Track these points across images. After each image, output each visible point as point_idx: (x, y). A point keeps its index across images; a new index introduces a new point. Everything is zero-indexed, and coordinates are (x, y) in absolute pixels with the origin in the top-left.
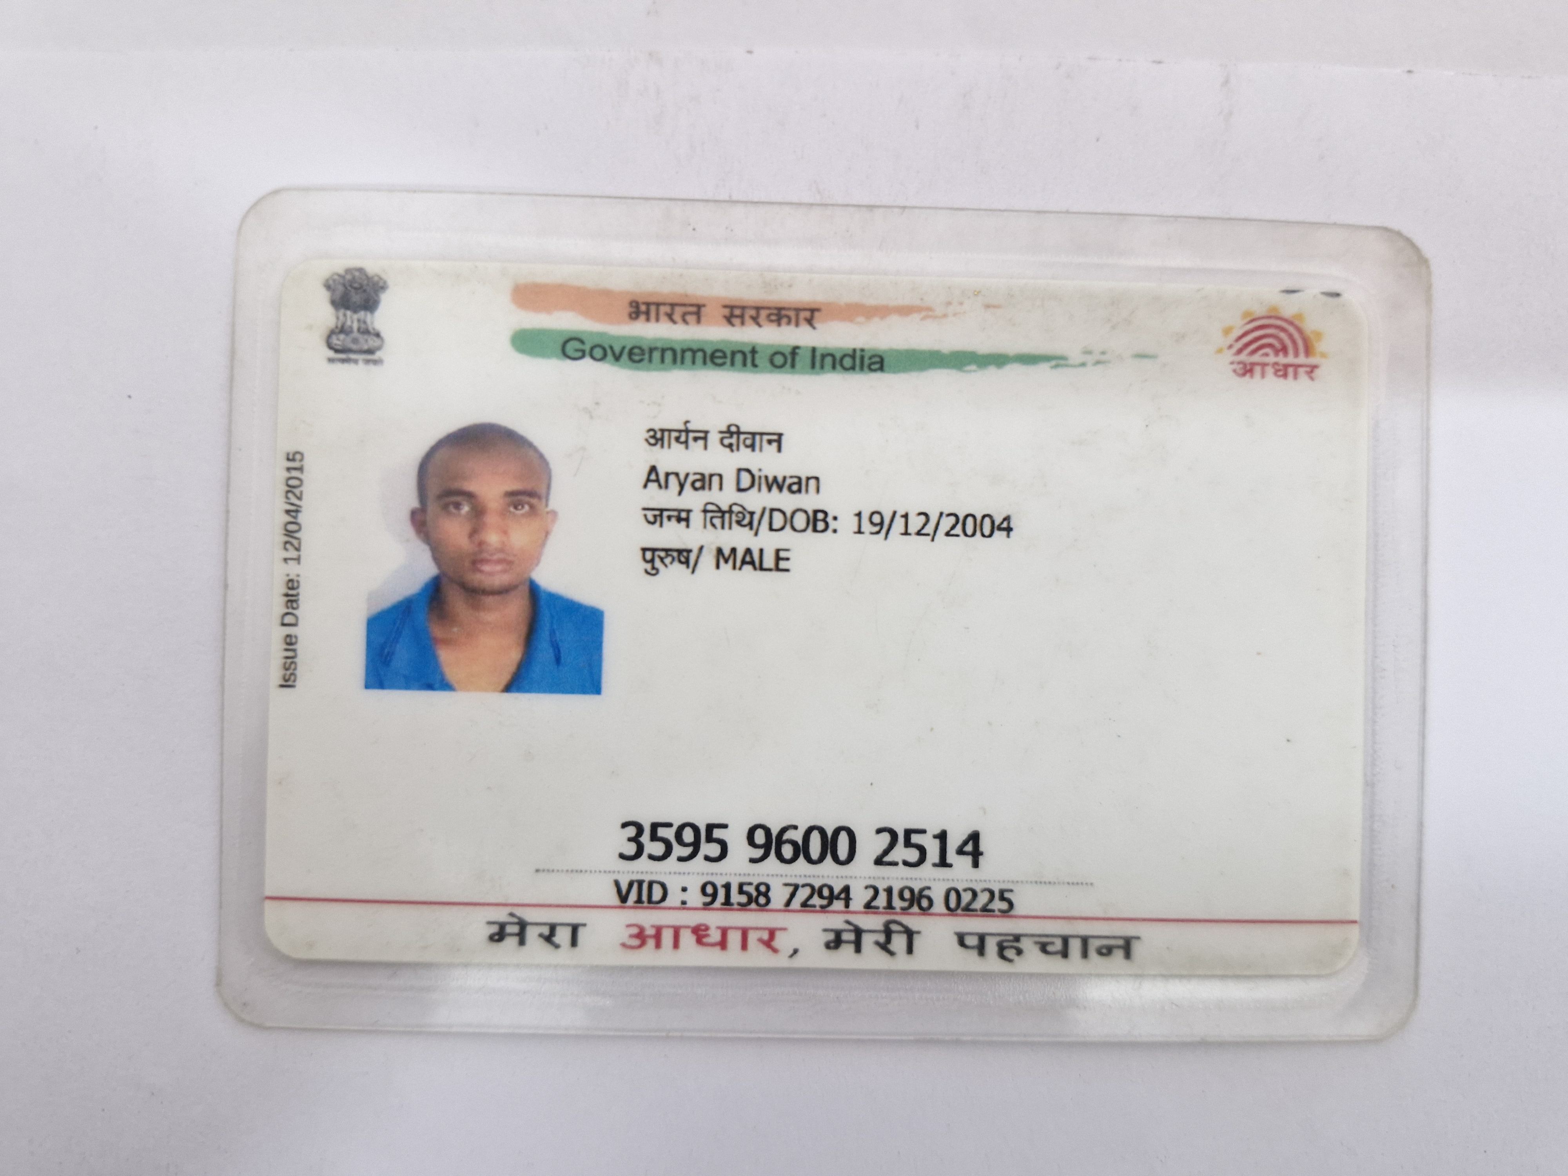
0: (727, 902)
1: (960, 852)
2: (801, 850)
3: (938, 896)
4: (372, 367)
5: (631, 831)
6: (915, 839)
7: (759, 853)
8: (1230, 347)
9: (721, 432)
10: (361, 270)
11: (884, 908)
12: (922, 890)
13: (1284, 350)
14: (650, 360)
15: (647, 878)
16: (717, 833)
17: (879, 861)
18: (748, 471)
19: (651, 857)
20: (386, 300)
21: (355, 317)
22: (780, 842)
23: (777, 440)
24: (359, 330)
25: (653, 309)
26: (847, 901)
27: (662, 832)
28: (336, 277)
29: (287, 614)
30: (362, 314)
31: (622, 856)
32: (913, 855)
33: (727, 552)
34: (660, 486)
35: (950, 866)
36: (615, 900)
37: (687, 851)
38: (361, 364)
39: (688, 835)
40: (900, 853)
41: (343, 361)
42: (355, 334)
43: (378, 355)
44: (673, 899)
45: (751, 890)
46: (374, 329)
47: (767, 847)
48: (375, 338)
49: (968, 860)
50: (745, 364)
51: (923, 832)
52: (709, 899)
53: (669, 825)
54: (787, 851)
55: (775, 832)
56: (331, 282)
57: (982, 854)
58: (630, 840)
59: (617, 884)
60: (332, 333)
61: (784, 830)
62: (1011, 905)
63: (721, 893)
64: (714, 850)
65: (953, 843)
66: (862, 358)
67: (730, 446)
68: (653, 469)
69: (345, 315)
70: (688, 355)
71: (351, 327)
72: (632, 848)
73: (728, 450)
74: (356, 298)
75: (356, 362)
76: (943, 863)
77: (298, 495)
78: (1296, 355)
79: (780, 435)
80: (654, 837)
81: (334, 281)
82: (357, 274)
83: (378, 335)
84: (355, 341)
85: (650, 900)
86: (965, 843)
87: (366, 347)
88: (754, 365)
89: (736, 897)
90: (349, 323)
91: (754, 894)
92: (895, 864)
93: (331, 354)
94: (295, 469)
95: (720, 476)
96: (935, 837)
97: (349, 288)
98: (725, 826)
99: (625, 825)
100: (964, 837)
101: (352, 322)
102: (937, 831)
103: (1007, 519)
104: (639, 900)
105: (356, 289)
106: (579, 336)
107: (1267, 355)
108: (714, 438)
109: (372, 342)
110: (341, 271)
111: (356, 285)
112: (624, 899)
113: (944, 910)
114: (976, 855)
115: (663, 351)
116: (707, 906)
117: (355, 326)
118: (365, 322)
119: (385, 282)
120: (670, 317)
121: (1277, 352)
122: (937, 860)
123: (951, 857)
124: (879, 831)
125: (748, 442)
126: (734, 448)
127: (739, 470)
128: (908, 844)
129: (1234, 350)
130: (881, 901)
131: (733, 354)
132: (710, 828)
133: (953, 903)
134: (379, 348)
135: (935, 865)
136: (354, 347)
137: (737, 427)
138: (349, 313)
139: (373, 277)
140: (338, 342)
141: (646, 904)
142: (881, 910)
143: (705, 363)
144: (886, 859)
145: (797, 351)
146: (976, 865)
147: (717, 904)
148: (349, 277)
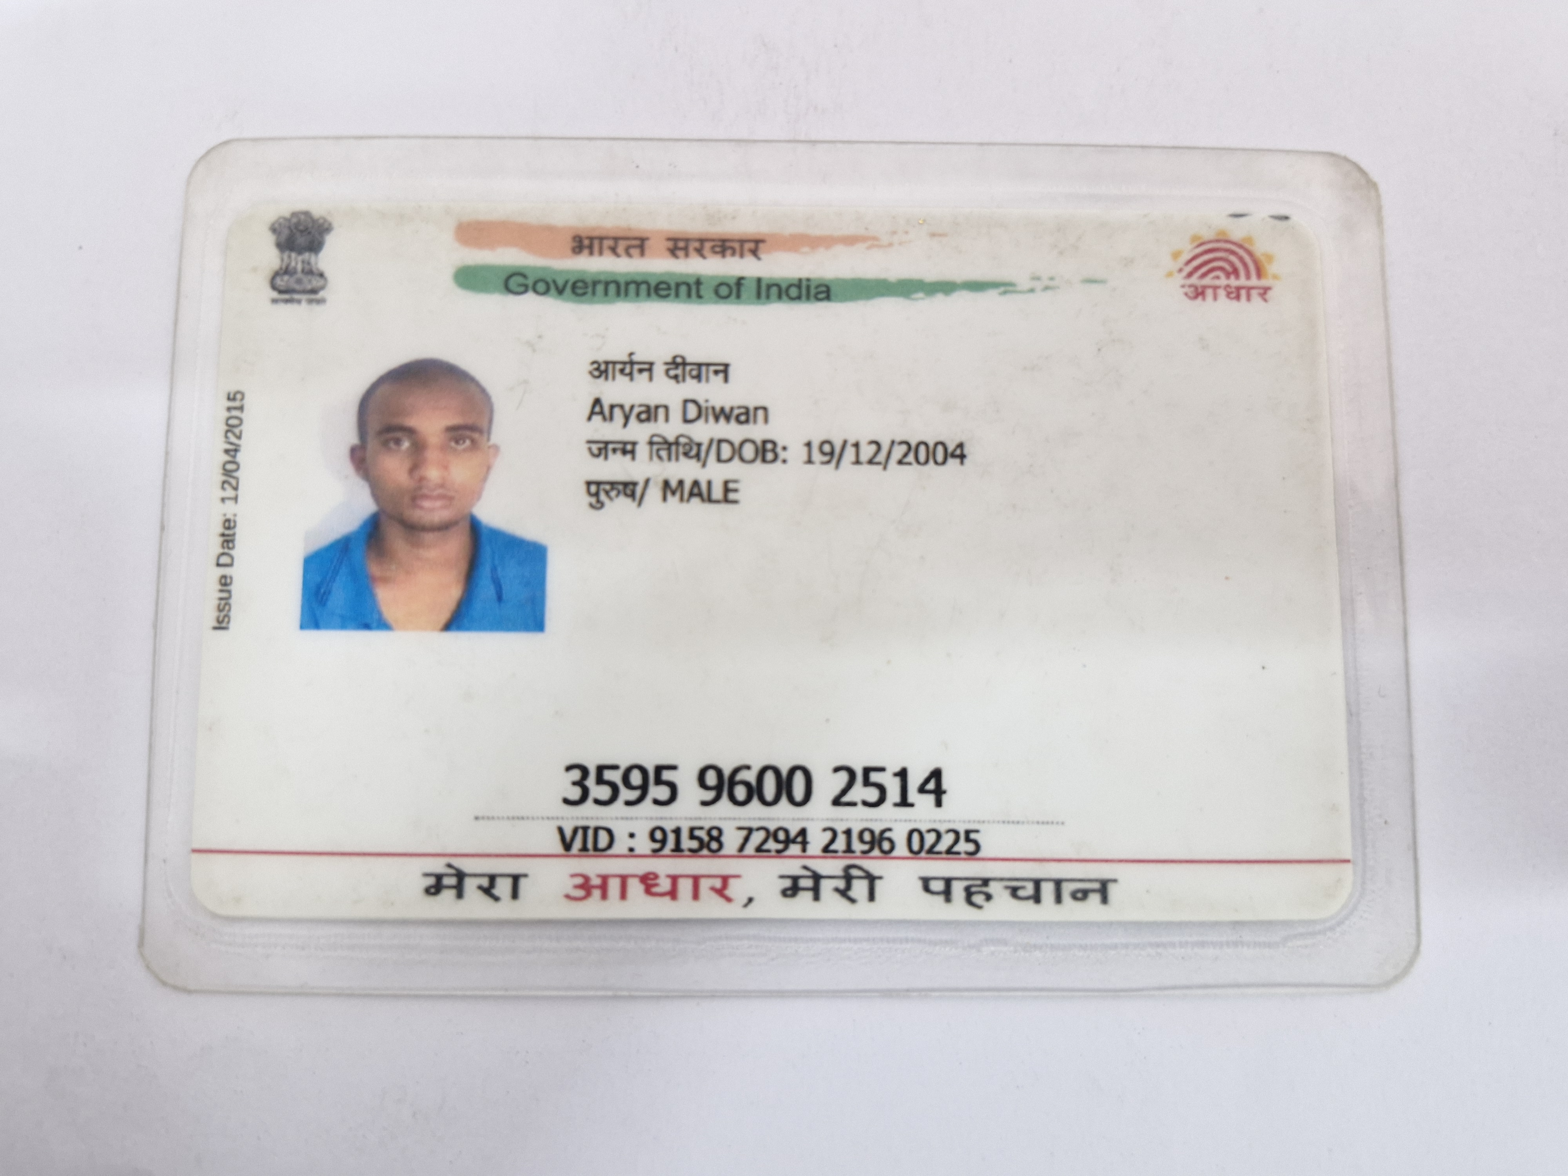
0: (678, 848)
1: (922, 790)
2: (755, 791)
3: (899, 836)
4: (316, 308)
5: (576, 775)
6: (874, 777)
7: (711, 794)
8: (1180, 270)
9: (666, 364)
10: (307, 214)
11: (845, 852)
12: (883, 832)
13: (1236, 272)
14: (594, 293)
15: (592, 824)
16: (666, 775)
17: (837, 802)
18: (694, 402)
19: (597, 802)
20: (330, 241)
21: (300, 258)
22: (732, 783)
23: (724, 370)
24: (303, 271)
25: (596, 244)
26: (804, 844)
27: (608, 775)
28: (281, 220)
29: (223, 554)
30: (306, 256)
31: (566, 801)
32: (872, 795)
33: (674, 484)
34: (604, 419)
35: (912, 805)
36: (559, 849)
37: (634, 795)
38: (304, 304)
39: (636, 778)
40: (859, 793)
41: (287, 301)
42: (299, 275)
43: (322, 294)
44: (621, 846)
45: (702, 834)
46: (318, 269)
47: (719, 788)
48: (318, 278)
49: (931, 798)
50: (689, 295)
51: (882, 769)
52: (657, 846)
53: (615, 767)
54: (740, 793)
55: (727, 773)
56: (277, 226)
57: (944, 792)
58: (575, 783)
59: (561, 830)
60: (276, 274)
61: (736, 771)
62: (978, 847)
63: (671, 838)
64: (662, 793)
65: (914, 782)
66: (808, 287)
67: (676, 377)
68: (597, 402)
69: (290, 257)
70: (632, 287)
71: (295, 269)
72: (575, 793)
73: (673, 382)
74: (301, 240)
75: (299, 302)
76: (904, 802)
77: (238, 434)
78: (1248, 277)
79: (726, 366)
80: (600, 781)
81: (280, 224)
82: (302, 217)
83: (321, 275)
84: (299, 281)
85: (596, 848)
86: (927, 781)
87: (309, 287)
88: (699, 297)
89: (687, 843)
90: (293, 264)
91: (706, 838)
92: (853, 804)
93: (275, 295)
94: (235, 408)
95: (666, 408)
96: (896, 775)
97: (294, 231)
98: (673, 768)
99: (569, 768)
100: (926, 774)
101: (297, 263)
102: (897, 769)
103: (961, 446)
104: (584, 848)
105: (302, 232)
106: (523, 271)
107: (1218, 277)
108: (659, 370)
109: (316, 282)
110: (287, 215)
111: (301, 228)
112: (567, 846)
113: (906, 853)
114: (939, 793)
115: (607, 284)
116: (656, 852)
117: (299, 267)
118: (309, 263)
119: (330, 224)
120: (614, 250)
121: (1228, 275)
122: (898, 799)
123: (913, 795)
124: (837, 770)
125: (694, 373)
126: (680, 378)
127: (686, 402)
128: (867, 783)
129: (1184, 273)
130: (840, 844)
131: (678, 285)
132: (659, 769)
133: (916, 846)
134: (322, 288)
135: (896, 805)
136: (297, 287)
137: (683, 358)
138: (293, 255)
139: (318, 220)
140: (282, 283)
141: (591, 852)
142: (840, 854)
143: (649, 295)
144: (845, 799)
145: (743, 282)
146: (939, 803)
147: (667, 851)
148: (294, 220)
